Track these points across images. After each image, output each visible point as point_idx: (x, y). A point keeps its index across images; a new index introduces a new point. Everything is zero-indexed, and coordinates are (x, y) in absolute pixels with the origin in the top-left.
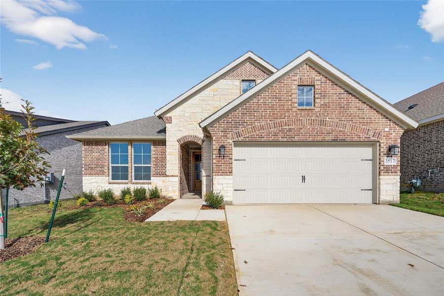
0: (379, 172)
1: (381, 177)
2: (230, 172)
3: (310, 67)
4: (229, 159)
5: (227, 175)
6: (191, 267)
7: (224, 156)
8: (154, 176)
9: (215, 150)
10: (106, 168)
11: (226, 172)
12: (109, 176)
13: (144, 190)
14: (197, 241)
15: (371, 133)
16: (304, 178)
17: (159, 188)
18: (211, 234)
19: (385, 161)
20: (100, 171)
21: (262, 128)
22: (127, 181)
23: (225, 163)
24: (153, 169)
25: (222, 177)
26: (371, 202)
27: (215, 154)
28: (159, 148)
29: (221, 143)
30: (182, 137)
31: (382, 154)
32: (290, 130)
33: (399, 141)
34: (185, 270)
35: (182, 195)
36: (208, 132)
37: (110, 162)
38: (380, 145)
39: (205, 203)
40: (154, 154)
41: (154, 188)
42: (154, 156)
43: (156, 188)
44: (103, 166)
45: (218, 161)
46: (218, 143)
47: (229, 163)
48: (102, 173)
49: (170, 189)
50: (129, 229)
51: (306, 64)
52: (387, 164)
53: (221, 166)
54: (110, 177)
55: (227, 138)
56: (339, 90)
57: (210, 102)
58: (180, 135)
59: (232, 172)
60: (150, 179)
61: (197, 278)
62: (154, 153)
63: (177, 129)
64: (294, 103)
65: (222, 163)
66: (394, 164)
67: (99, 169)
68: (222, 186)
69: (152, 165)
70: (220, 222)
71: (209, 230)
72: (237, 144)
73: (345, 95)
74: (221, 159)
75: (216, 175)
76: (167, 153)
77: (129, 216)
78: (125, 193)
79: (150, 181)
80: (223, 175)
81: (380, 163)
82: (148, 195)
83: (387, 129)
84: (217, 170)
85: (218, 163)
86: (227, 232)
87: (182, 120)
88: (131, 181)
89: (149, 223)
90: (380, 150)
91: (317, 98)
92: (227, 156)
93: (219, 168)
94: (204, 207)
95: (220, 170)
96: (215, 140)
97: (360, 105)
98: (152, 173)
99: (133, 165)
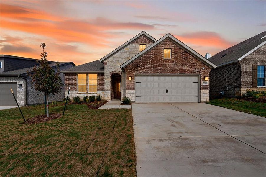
0: (200, 88)
1: (201, 90)
3: (169, 40)
4: (133, 82)
5: (132, 89)
6: (118, 120)
8: (98, 90)
9: (127, 78)
10: (76, 86)
12: (77, 90)
13: (94, 97)
14: (119, 115)
15: (196, 70)
16: (167, 91)
17: (101, 96)
18: (125, 112)
19: (203, 83)
21: (148, 68)
22: (86, 93)
23: (131, 84)
24: (98, 87)
26: (197, 102)
27: (127, 80)
28: (101, 77)
29: (130, 75)
30: (112, 71)
31: (201, 80)
32: (160, 69)
33: (209, 74)
34: (116, 121)
35: (111, 99)
36: (124, 70)
37: (78, 83)
38: (200, 76)
39: (122, 102)
41: (98, 96)
42: (99, 80)
43: (99, 96)
44: (74, 85)
45: (128, 83)
46: (128, 75)
47: (133, 84)
48: (74, 89)
49: (106, 96)
50: (92, 111)
51: (168, 39)
52: (204, 84)
53: (129, 85)
55: (132, 72)
56: (182, 51)
57: (125, 55)
59: (134, 88)
61: (120, 123)
64: (162, 56)
66: (207, 84)
67: (73, 87)
68: (130, 94)
70: (128, 109)
71: (124, 111)
72: (137, 75)
73: (185, 53)
74: (130, 82)
75: (127, 89)
76: (105, 79)
77: (90, 107)
78: (85, 98)
79: (96, 93)
80: (130, 89)
81: (200, 84)
82: (96, 99)
83: (203, 69)
86: (131, 112)
87: (112, 63)
88: (88, 93)
89: (100, 109)
90: (200, 78)
91: (172, 54)
94: (122, 104)
95: (129, 87)
96: (127, 73)
97: (192, 57)
99: (88, 85)
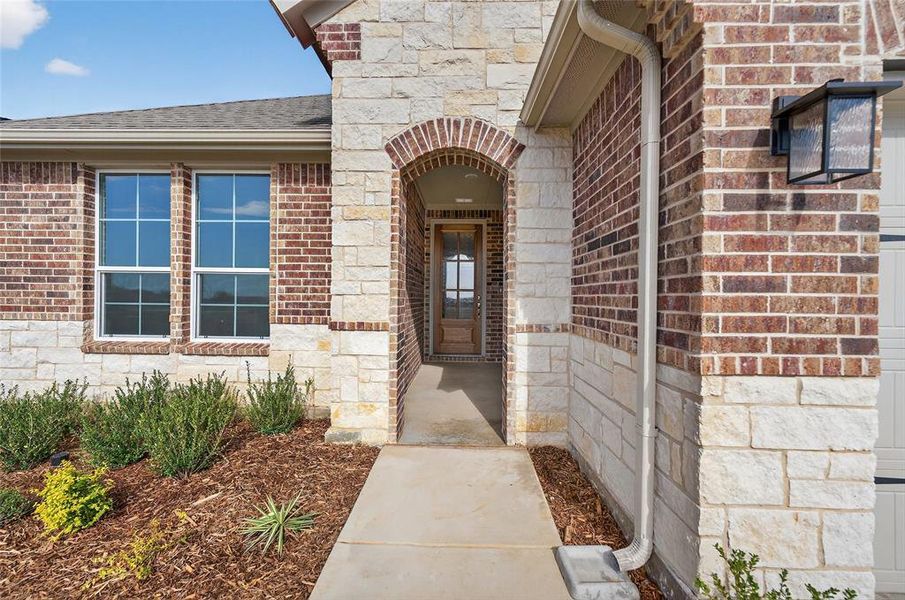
2: (851, 347)
4: (851, 223)
7: (800, 202)
8: (280, 322)
9: (723, 140)
10: (73, 280)
11: (822, 347)
12: (90, 317)
20: (50, 294)
22: (167, 340)
23: (804, 264)
24: (276, 289)
25: (785, 386)
27: (727, 182)
28: (305, 193)
29: (777, 76)
30: (410, 128)
37: (97, 255)
40: (282, 221)
42: (285, 229)
43: (289, 372)
44: (62, 275)
45: (745, 243)
46: (748, 76)
47: (850, 265)
48: (55, 306)
49: (348, 392)
53: (770, 285)
54: (97, 322)
55: (833, 35)
58: (399, 118)
59: (870, 347)
60: (266, 333)
62: (280, 213)
63: (386, 86)
65: (778, 263)
67: (45, 287)
69: (273, 270)
74: (777, 223)
75: (727, 370)
79: (264, 341)
80: (789, 370)
84: (740, 325)
85: (750, 263)
87: (410, 38)
88: (185, 340)
92: (833, 202)
93: (755, 305)
95: (770, 325)
96: (721, 55)
98: (275, 305)
99: (194, 269)
